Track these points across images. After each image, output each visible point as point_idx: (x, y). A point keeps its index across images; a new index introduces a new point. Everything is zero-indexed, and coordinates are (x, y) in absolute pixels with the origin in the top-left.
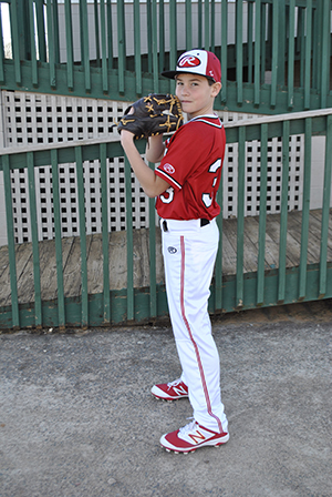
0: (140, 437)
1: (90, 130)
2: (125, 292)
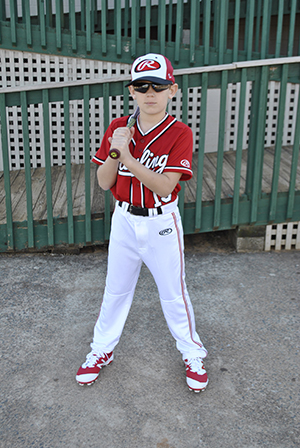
0: (6, 356)
1: (17, 79)
2: (25, 224)
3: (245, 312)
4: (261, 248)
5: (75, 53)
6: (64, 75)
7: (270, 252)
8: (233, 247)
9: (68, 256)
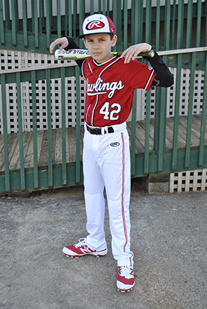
3: (153, 236)
4: (167, 191)
5: (26, 48)
6: (19, 65)
7: (174, 193)
8: (146, 190)
9: (21, 199)
